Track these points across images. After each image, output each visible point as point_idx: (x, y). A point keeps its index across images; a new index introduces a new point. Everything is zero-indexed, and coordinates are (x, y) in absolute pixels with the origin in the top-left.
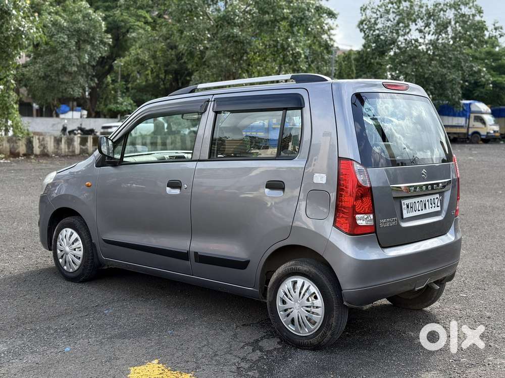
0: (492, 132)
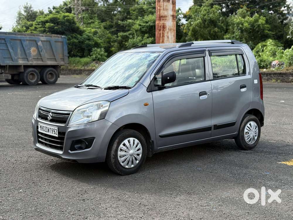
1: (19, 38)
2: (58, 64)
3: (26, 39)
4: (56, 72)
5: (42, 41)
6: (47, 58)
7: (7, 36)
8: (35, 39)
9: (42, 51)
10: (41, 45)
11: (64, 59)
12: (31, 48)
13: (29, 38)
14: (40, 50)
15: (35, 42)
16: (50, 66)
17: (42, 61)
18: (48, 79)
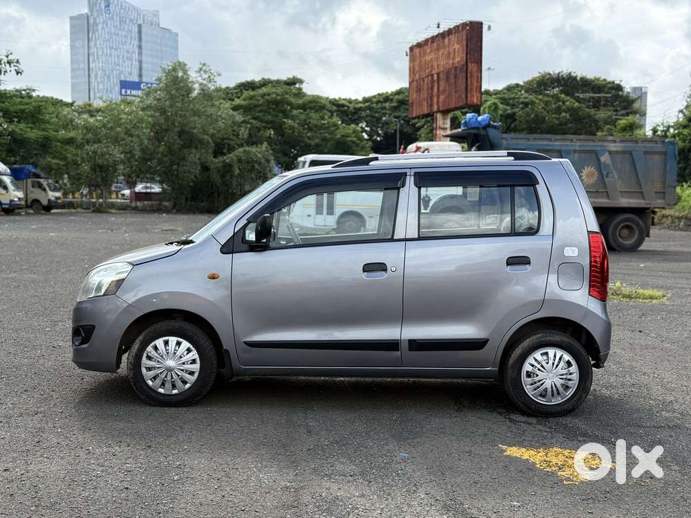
0: (16, 199)
1: (558, 148)
2: (649, 206)
3: (574, 148)
4: (641, 223)
5: (610, 153)
6: (621, 192)
7: (530, 143)
8: (595, 148)
9: (610, 175)
10: (609, 162)
11: (664, 193)
12: (584, 169)
13: (580, 146)
14: (605, 173)
15: (594, 155)
16: (628, 210)
17: (608, 197)
18: (621, 240)
